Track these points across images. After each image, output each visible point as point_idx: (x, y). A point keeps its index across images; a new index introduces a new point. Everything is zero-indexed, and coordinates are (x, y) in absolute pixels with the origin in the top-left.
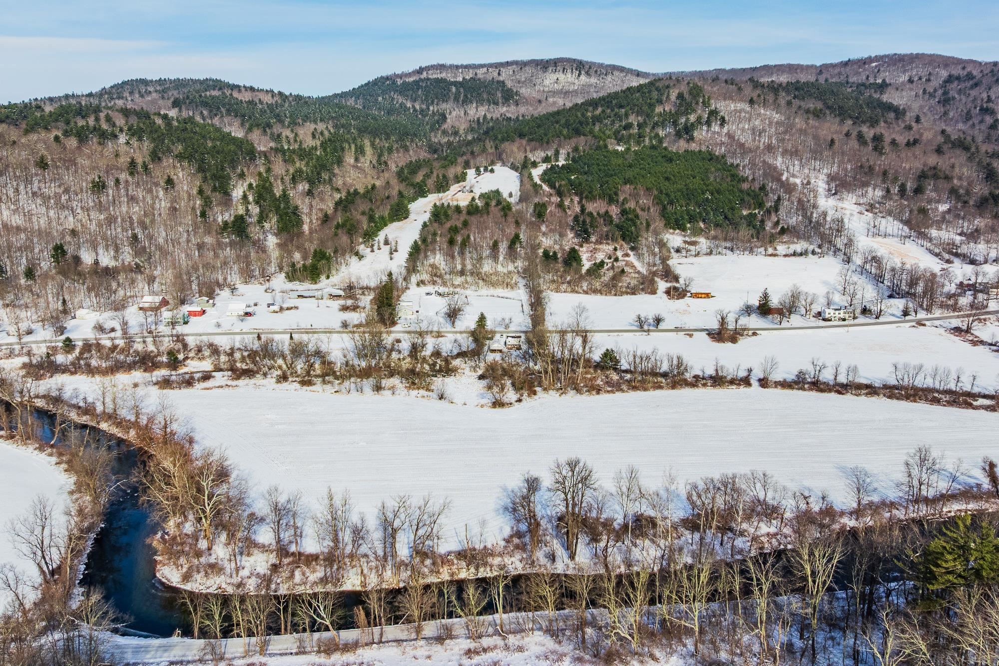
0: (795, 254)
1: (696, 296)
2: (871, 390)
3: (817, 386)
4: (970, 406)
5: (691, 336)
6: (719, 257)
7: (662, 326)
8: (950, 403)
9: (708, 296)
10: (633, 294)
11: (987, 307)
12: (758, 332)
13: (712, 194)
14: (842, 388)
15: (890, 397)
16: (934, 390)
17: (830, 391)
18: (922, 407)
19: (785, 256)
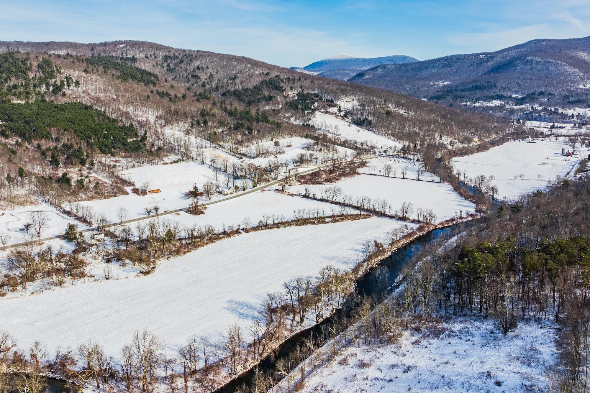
0: (174, 162)
1: (152, 192)
2: (288, 224)
3: (266, 226)
4: (325, 222)
5: (179, 214)
6: (139, 168)
7: (160, 212)
8: (319, 223)
9: (158, 191)
10: (115, 196)
11: (277, 178)
12: (206, 206)
13: (107, 131)
14: (278, 225)
15: (297, 225)
16: (310, 219)
17: (274, 228)
18: (310, 227)
19: (171, 163)
